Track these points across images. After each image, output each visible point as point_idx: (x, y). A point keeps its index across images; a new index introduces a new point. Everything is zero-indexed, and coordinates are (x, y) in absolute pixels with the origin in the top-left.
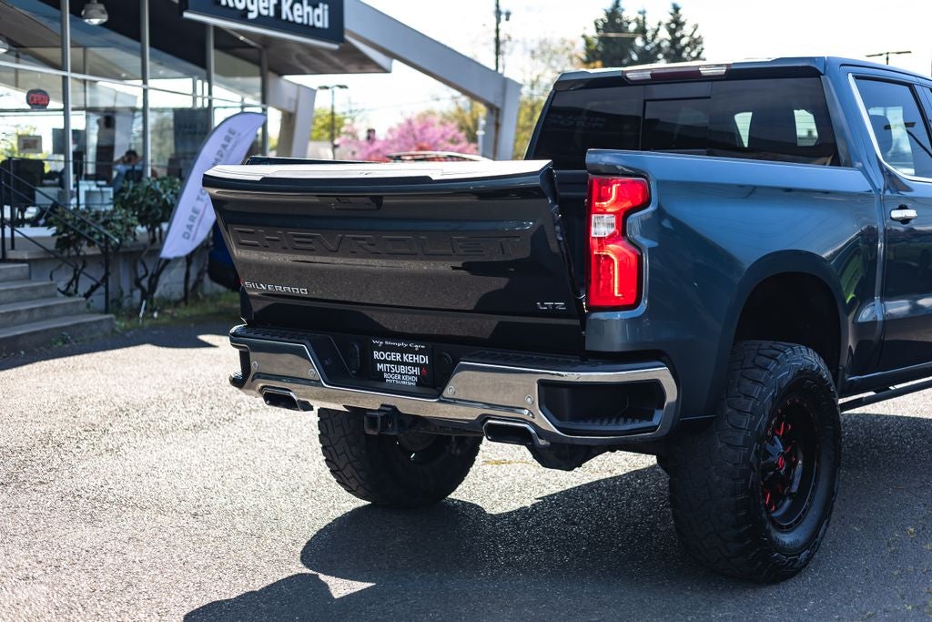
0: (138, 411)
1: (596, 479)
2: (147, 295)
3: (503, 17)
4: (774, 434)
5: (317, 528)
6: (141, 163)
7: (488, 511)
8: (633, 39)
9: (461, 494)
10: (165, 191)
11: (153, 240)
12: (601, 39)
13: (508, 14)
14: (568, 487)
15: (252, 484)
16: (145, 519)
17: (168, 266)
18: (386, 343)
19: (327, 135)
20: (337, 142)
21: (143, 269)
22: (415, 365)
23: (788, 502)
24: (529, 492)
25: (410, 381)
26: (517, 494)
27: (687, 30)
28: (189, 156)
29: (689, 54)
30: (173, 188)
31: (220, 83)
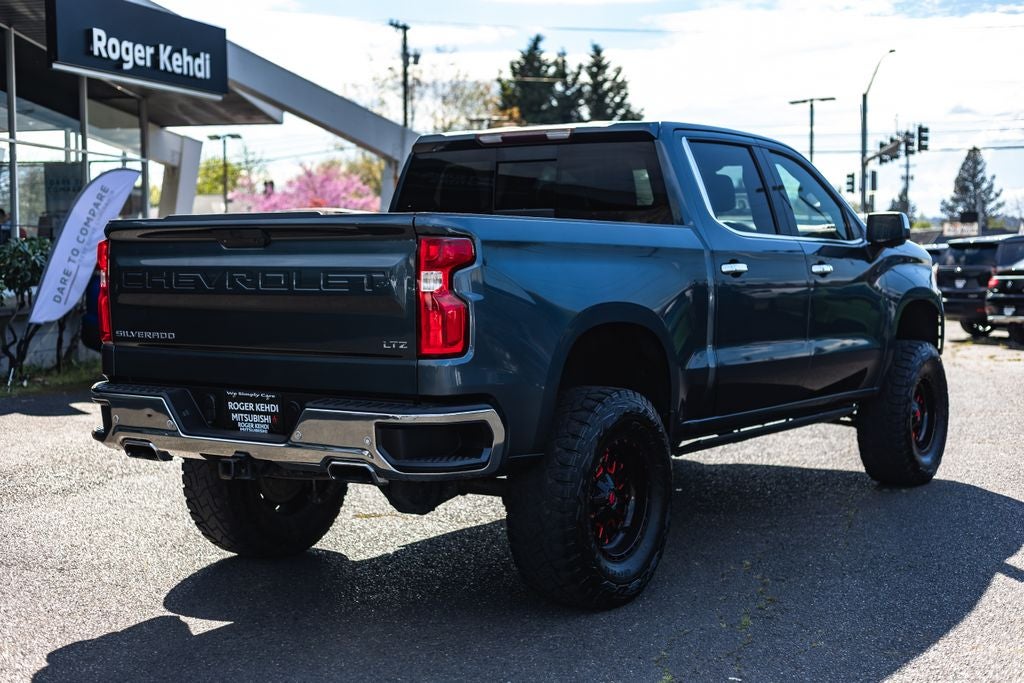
0: (5, 477)
1: (461, 528)
2: (16, 362)
3: (411, 60)
4: (605, 472)
5: (181, 578)
6: (9, 223)
7: (351, 558)
8: (552, 85)
9: (326, 543)
10: (34, 253)
11: (22, 305)
12: (518, 83)
13: (417, 57)
14: (432, 536)
15: (119, 542)
16: (11, 575)
17: (38, 332)
18: (240, 394)
19: (221, 188)
20: (230, 195)
21: (11, 336)
22: (266, 413)
23: (621, 535)
24: (393, 540)
25: (263, 429)
26: (381, 543)
27: (610, 73)
28: (61, 214)
29: (612, 99)
30: (42, 249)
31: (97, 136)
